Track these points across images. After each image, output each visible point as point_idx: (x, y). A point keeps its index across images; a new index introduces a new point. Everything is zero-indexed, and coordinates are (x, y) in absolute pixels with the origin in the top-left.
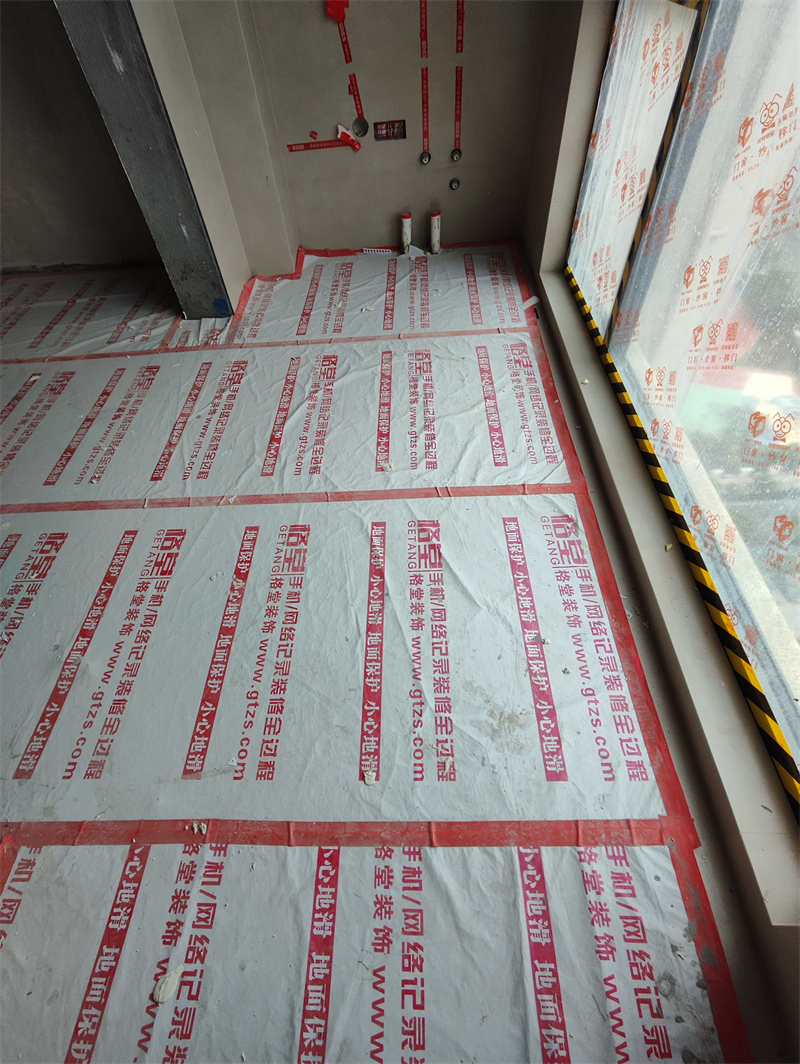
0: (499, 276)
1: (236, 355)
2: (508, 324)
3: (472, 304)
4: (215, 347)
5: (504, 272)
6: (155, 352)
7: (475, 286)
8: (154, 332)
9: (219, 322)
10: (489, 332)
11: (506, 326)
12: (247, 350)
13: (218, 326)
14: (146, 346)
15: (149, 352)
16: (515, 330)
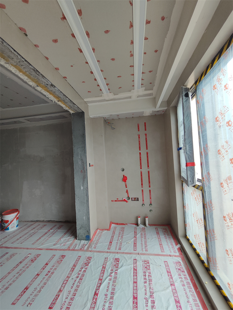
0: (167, 236)
1: (89, 254)
2: (173, 254)
3: (160, 244)
4: (83, 250)
5: (168, 235)
6: (66, 250)
7: (160, 238)
8: (67, 243)
9: (86, 242)
10: (167, 255)
11: (172, 254)
12: (92, 253)
13: (85, 243)
14: (64, 248)
15: (64, 250)
16: (175, 256)
